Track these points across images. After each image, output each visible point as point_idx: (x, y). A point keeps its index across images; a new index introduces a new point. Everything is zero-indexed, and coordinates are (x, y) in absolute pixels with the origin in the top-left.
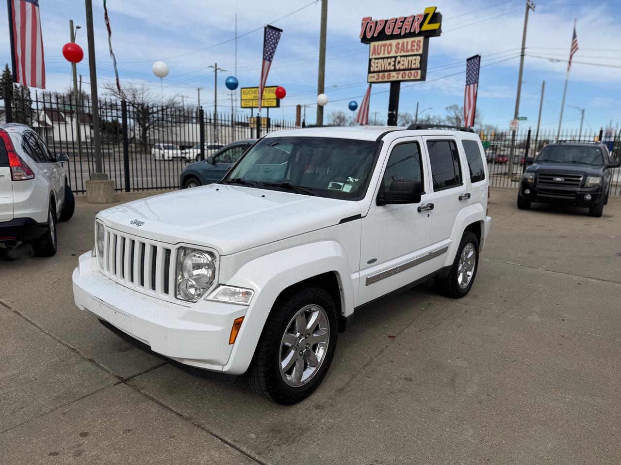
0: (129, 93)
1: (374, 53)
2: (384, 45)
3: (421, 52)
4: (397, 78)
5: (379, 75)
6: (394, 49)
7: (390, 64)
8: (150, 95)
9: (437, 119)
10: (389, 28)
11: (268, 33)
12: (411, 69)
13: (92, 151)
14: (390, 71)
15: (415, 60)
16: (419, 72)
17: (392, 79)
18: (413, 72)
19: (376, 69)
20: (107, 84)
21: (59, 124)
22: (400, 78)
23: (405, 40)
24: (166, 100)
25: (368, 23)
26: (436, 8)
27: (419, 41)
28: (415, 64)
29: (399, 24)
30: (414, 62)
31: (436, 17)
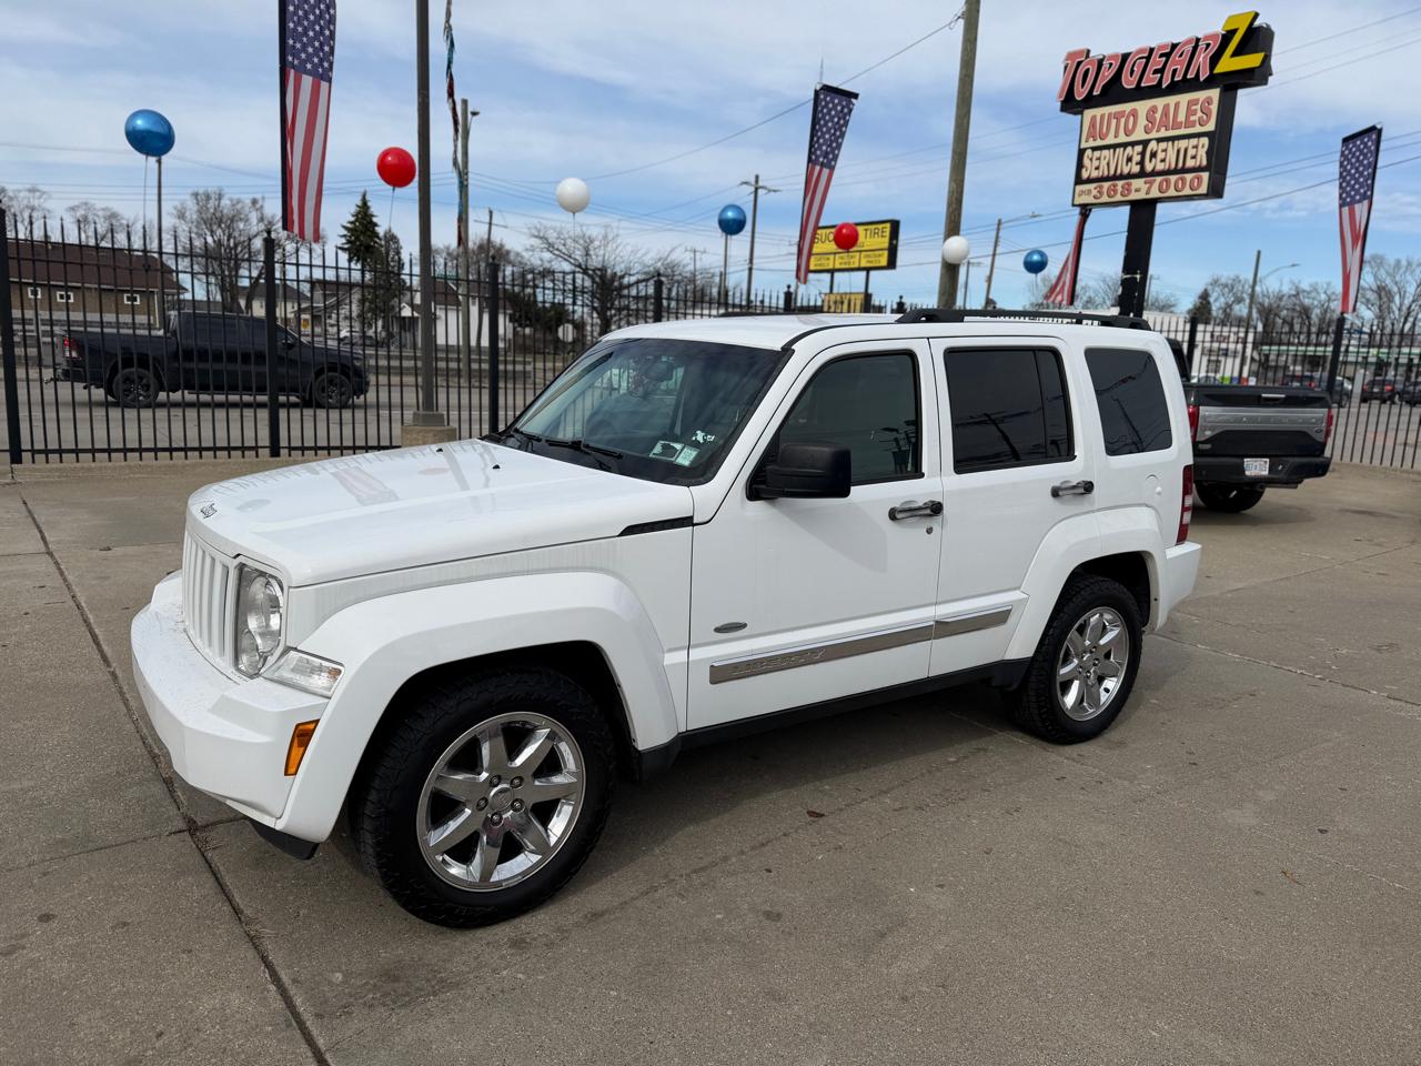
0: (577, 246)
1: (1092, 135)
2: (1118, 116)
3: (1211, 127)
4: (1147, 193)
5: (1101, 187)
6: (1142, 121)
7: (1129, 159)
8: (620, 248)
9: (1321, 291)
10: (1132, 72)
11: (823, 103)
12: (1185, 170)
13: (416, 364)
14: (1130, 176)
15: (1196, 147)
16: (1205, 176)
17: (1134, 196)
18: (1189, 177)
19: (1095, 174)
20: (536, 228)
21: (446, 310)
22: (1155, 193)
23: (1171, 100)
24: (652, 259)
25: (1079, 63)
26: (1256, 15)
27: (1209, 101)
28: (1194, 157)
29: (1157, 62)
30: (1191, 152)
31: (1256, 38)
